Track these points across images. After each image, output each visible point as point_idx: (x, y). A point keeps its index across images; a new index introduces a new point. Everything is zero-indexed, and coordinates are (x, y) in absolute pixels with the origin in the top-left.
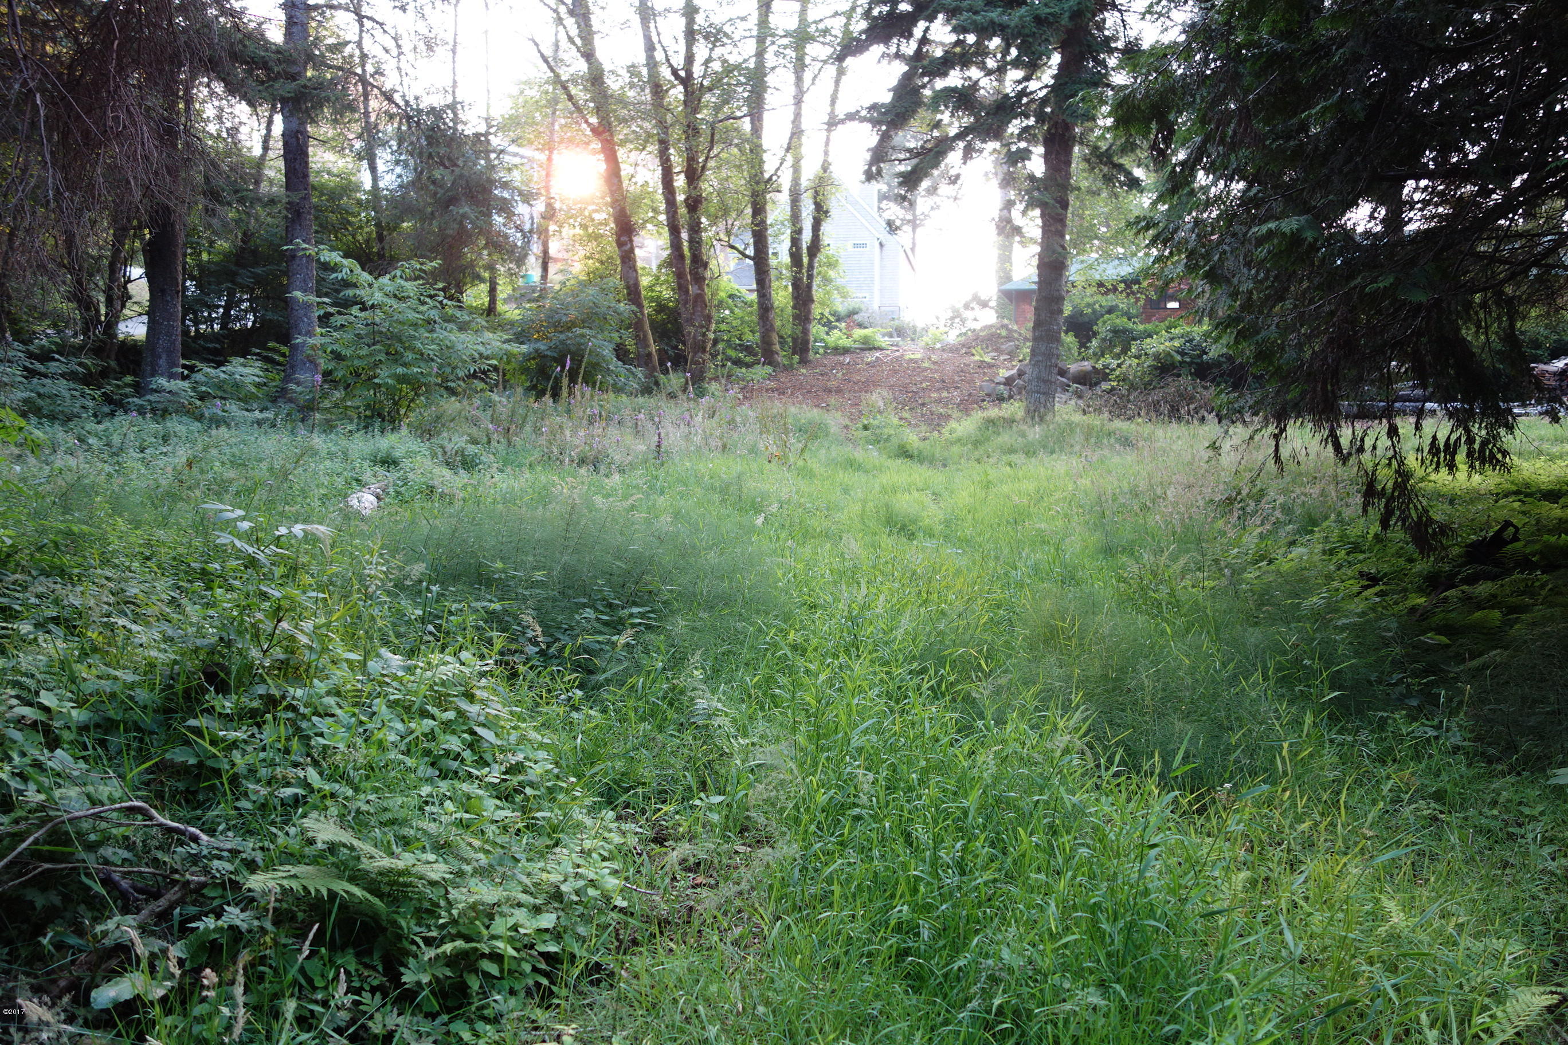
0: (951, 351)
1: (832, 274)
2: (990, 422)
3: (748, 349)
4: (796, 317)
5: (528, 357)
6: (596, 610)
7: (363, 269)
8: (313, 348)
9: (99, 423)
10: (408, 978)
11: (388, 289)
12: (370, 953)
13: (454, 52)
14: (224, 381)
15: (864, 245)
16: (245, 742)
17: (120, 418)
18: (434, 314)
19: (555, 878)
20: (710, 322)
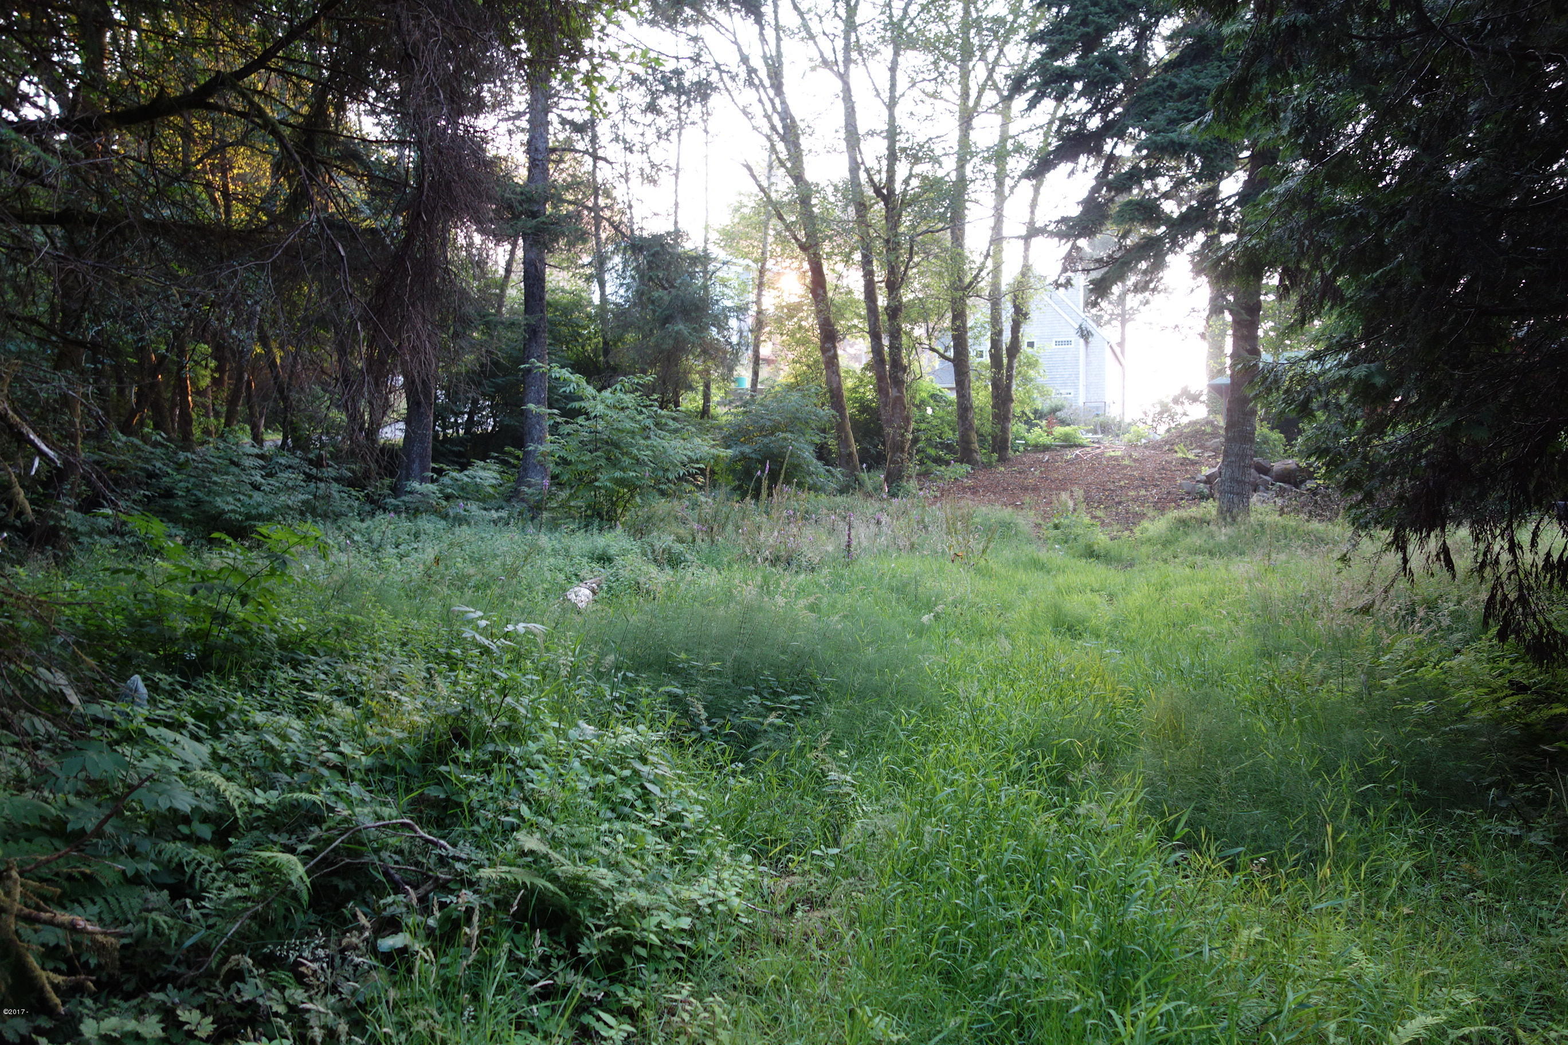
0: (1154, 448)
1: (1032, 373)
2: (1183, 522)
3: (948, 447)
4: (995, 416)
5: (734, 460)
6: (762, 697)
7: (588, 383)
8: (543, 455)
9: (362, 521)
10: (583, 950)
11: (609, 402)
12: (558, 934)
13: (677, 176)
14: (467, 483)
15: (1069, 343)
16: (478, 784)
17: (380, 516)
18: (649, 422)
19: (695, 896)
20: (909, 423)
